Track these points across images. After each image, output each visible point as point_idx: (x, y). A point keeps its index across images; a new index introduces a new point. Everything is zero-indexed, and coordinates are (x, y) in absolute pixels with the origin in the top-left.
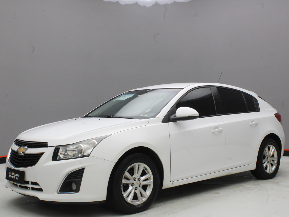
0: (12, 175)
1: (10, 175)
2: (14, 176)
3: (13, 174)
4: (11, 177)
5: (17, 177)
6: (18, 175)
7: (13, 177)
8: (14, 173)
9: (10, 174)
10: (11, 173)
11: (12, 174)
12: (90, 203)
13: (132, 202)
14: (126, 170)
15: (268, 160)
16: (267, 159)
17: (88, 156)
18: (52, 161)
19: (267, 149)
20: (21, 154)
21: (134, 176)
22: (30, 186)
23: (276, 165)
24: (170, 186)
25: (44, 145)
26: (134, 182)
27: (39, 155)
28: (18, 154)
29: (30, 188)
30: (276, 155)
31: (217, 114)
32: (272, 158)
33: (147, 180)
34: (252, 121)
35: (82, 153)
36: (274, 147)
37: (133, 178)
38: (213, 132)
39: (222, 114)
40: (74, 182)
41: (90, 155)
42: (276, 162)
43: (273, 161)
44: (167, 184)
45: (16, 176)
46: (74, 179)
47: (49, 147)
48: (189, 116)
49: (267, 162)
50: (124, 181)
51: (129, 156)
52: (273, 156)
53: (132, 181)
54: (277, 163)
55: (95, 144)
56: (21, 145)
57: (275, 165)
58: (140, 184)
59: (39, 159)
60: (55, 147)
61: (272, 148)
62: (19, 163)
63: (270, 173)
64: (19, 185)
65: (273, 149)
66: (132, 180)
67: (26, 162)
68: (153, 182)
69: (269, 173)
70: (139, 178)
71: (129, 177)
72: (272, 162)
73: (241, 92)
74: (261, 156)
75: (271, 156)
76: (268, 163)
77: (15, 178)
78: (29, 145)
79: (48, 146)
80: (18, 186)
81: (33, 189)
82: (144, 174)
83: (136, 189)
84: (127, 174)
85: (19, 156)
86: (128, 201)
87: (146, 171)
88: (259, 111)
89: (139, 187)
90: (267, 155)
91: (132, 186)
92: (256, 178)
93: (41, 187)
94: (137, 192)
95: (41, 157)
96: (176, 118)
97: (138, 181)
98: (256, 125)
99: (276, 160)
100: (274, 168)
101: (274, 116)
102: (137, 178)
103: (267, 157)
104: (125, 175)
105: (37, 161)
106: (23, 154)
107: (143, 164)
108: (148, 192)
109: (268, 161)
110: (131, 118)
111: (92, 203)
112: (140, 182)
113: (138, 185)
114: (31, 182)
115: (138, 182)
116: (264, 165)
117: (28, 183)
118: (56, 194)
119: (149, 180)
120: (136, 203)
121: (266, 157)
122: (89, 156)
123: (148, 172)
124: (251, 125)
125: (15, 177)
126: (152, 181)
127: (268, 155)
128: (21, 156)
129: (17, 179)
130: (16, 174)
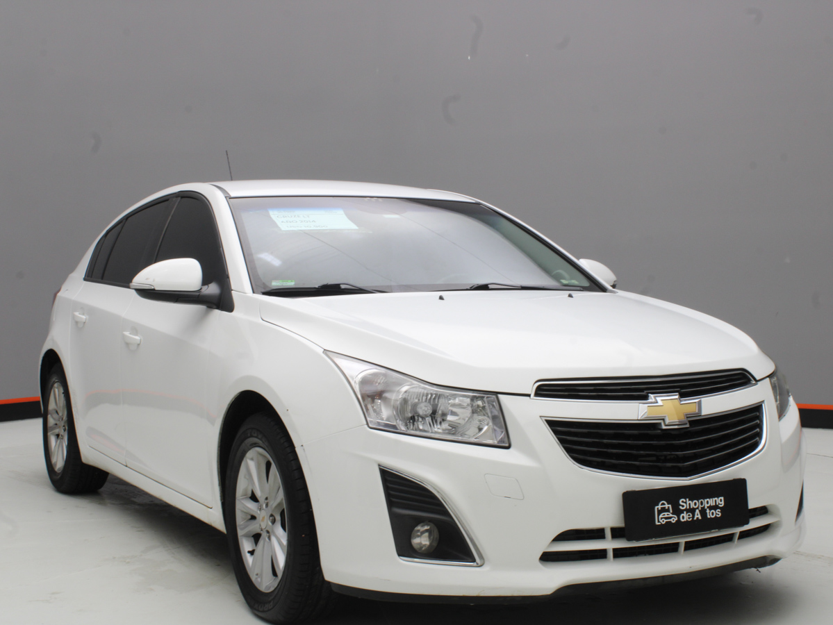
0: (677, 511)
2: (692, 511)
3: (685, 503)
4: (674, 520)
5: (715, 507)
7: (685, 517)
8: (691, 499)
9: (663, 510)
10: (667, 506)
11: (676, 506)
28: (664, 427)
45: (706, 505)
77: (698, 515)
125: (703, 512)
129: (715, 514)
130: (706, 500)
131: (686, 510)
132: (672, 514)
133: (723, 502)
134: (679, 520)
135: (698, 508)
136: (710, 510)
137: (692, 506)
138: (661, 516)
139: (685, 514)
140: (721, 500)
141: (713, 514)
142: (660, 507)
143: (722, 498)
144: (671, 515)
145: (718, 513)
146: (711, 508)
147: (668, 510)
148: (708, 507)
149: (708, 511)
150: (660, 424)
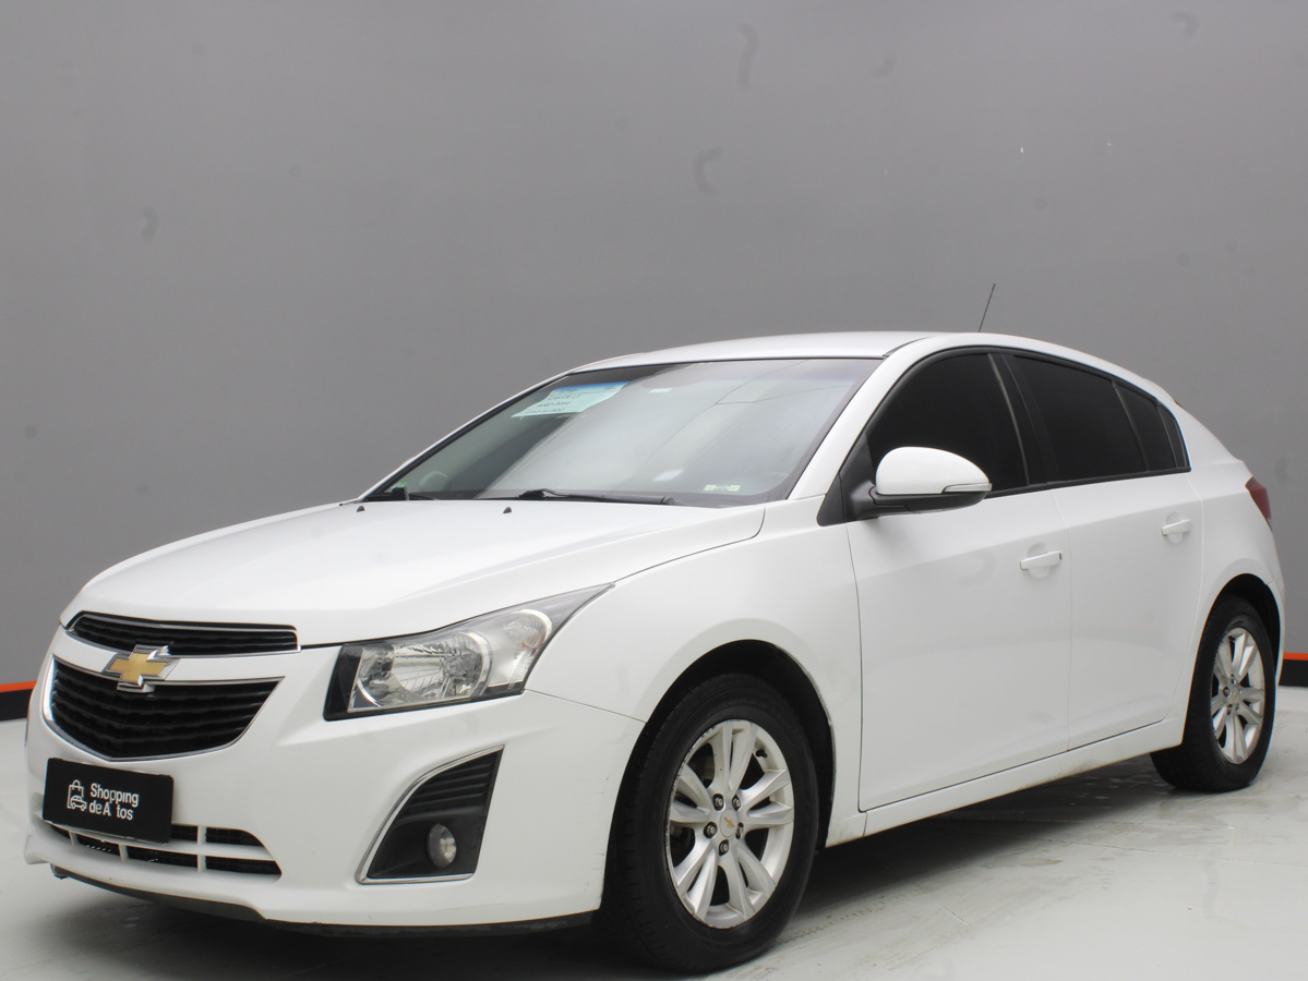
0: (89, 799)
1: (79, 798)
2: (102, 801)
3: (97, 790)
4: (83, 808)
5: (127, 806)
6: (134, 799)
7: (95, 808)
8: (103, 787)
9: (76, 792)
10: (80, 787)
11: (88, 791)
12: (526, 926)
13: (709, 913)
14: (683, 760)
15: (1230, 700)
16: (1226, 695)
17: (517, 689)
18: (323, 722)
19: (1223, 650)
20: (142, 687)
21: (715, 787)
22: (201, 849)
23: (1260, 722)
24: (857, 833)
25: (278, 639)
26: (717, 817)
27: (254, 695)
28: (119, 688)
29: (201, 863)
30: (1257, 679)
31: (1032, 483)
32: (1244, 694)
33: (764, 803)
34: (1169, 519)
35: (482, 678)
36: (1251, 639)
37: (709, 792)
38: (1025, 570)
39: (1050, 483)
40: (447, 822)
41: (526, 687)
42: (1257, 707)
43: (1247, 703)
44: (847, 823)
45: (118, 800)
46: (445, 807)
47: (303, 647)
48: (944, 492)
49: (1224, 710)
50: (677, 813)
51: (698, 688)
52: (1245, 683)
53: (706, 812)
54: (1262, 714)
55: (542, 627)
56: (126, 641)
57: (1255, 724)
58: (741, 825)
59: (255, 710)
60: (339, 647)
61: (1246, 645)
62: (128, 733)
63: (1239, 758)
64: (129, 848)
65: (1249, 650)
66: (706, 805)
67: (171, 727)
68: (791, 815)
69: (1235, 762)
70: (736, 797)
71: (697, 792)
72: (1243, 710)
73: (1110, 381)
74: (1205, 684)
75: (1240, 680)
76: (1229, 713)
77: (107, 811)
78: (177, 641)
79: (301, 642)
80: (123, 852)
81: (215, 864)
82: (753, 775)
83: (721, 853)
84: (687, 777)
85: (124, 696)
86: (692, 909)
87: (760, 760)
88: (1188, 470)
89: (733, 842)
90: (1224, 677)
91: (708, 835)
92: (1172, 787)
93: (273, 852)
94: (728, 863)
95: (263, 699)
96: (882, 503)
97: (733, 812)
98: (1186, 534)
99: (1257, 701)
100: (1251, 736)
101: (1247, 491)
102: (728, 796)
103: (1226, 688)
104: (681, 781)
105: (246, 723)
106: (146, 689)
107: (754, 725)
108: (773, 863)
109: (1230, 706)
110: (662, 502)
111: (533, 927)
112: (738, 815)
113: (733, 831)
114: (205, 832)
115: (731, 815)
116: (1216, 723)
117: (189, 833)
118: (352, 886)
119: (775, 803)
120: (728, 918)
121: (1221, 687)
122: (519, 693)
123: (772, 767)
124: (1165, 535)
125: (113, 807)
126: (789, 811)
127: (1229, 676)
128: (138, 700)
129: (126, 815)
130: (118, 793)
131: (96, 798)
132: (84, 799)
133: (137, 802)
134: (87, 810)
135: (108, 800)
136: (121, 807)
137: (103, 795)
138: (73, 799)
139: (94, 804)
140: (135, 798)
141: (123, 813)
142: (72, 786)
143: (137, 796)
144: (81, 801)
145: (128, 815)
146: (123, 805)
147: (79, 794)
148: (120, 803)
149: (118, 808)
150: (116, 682)
